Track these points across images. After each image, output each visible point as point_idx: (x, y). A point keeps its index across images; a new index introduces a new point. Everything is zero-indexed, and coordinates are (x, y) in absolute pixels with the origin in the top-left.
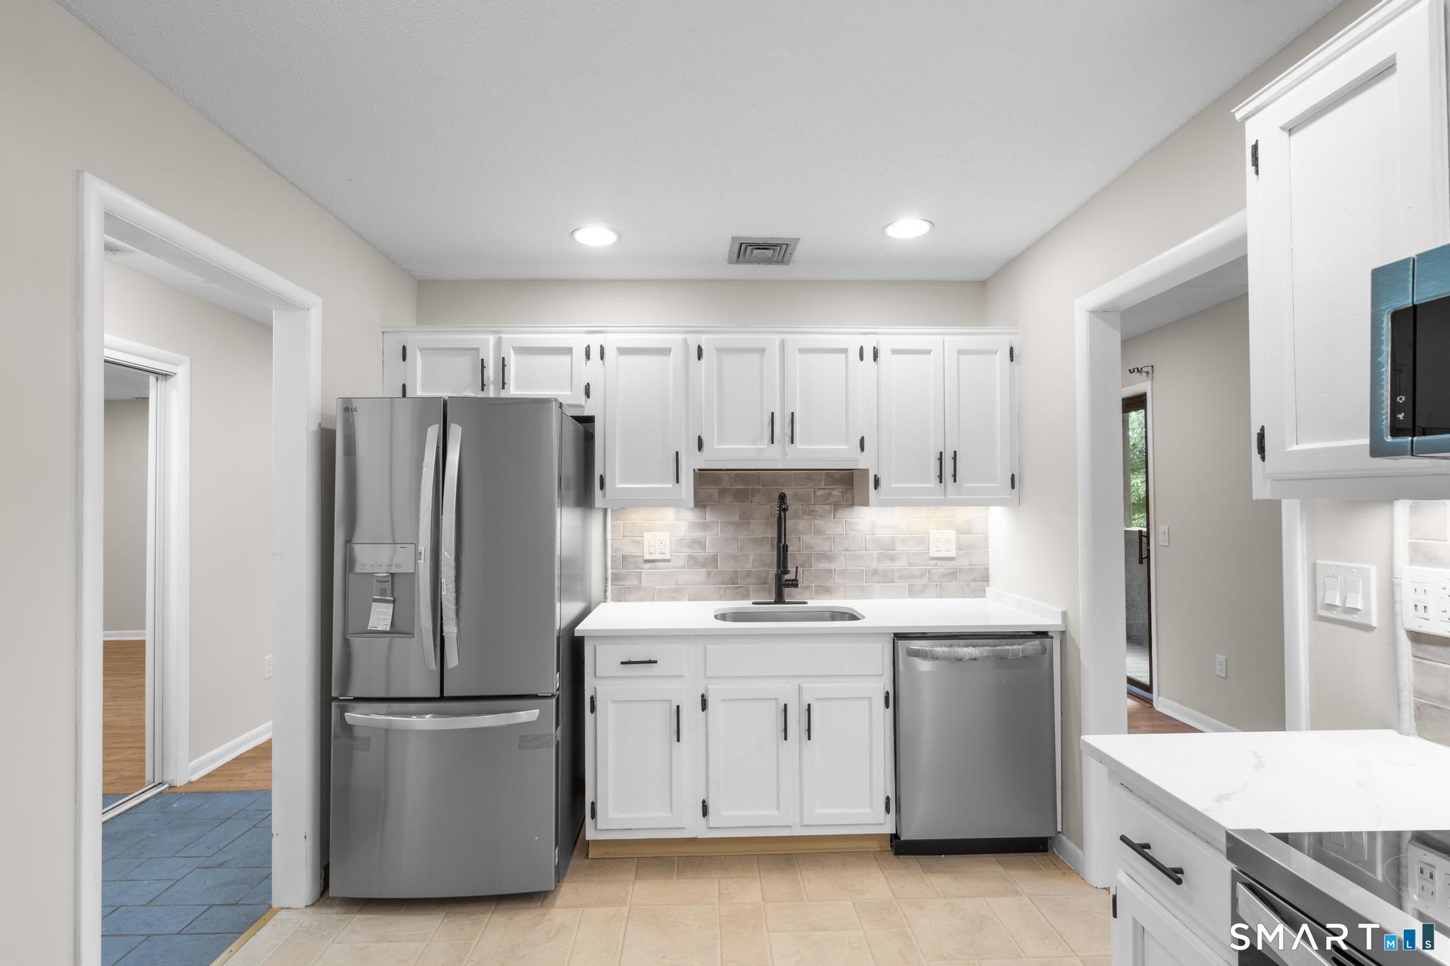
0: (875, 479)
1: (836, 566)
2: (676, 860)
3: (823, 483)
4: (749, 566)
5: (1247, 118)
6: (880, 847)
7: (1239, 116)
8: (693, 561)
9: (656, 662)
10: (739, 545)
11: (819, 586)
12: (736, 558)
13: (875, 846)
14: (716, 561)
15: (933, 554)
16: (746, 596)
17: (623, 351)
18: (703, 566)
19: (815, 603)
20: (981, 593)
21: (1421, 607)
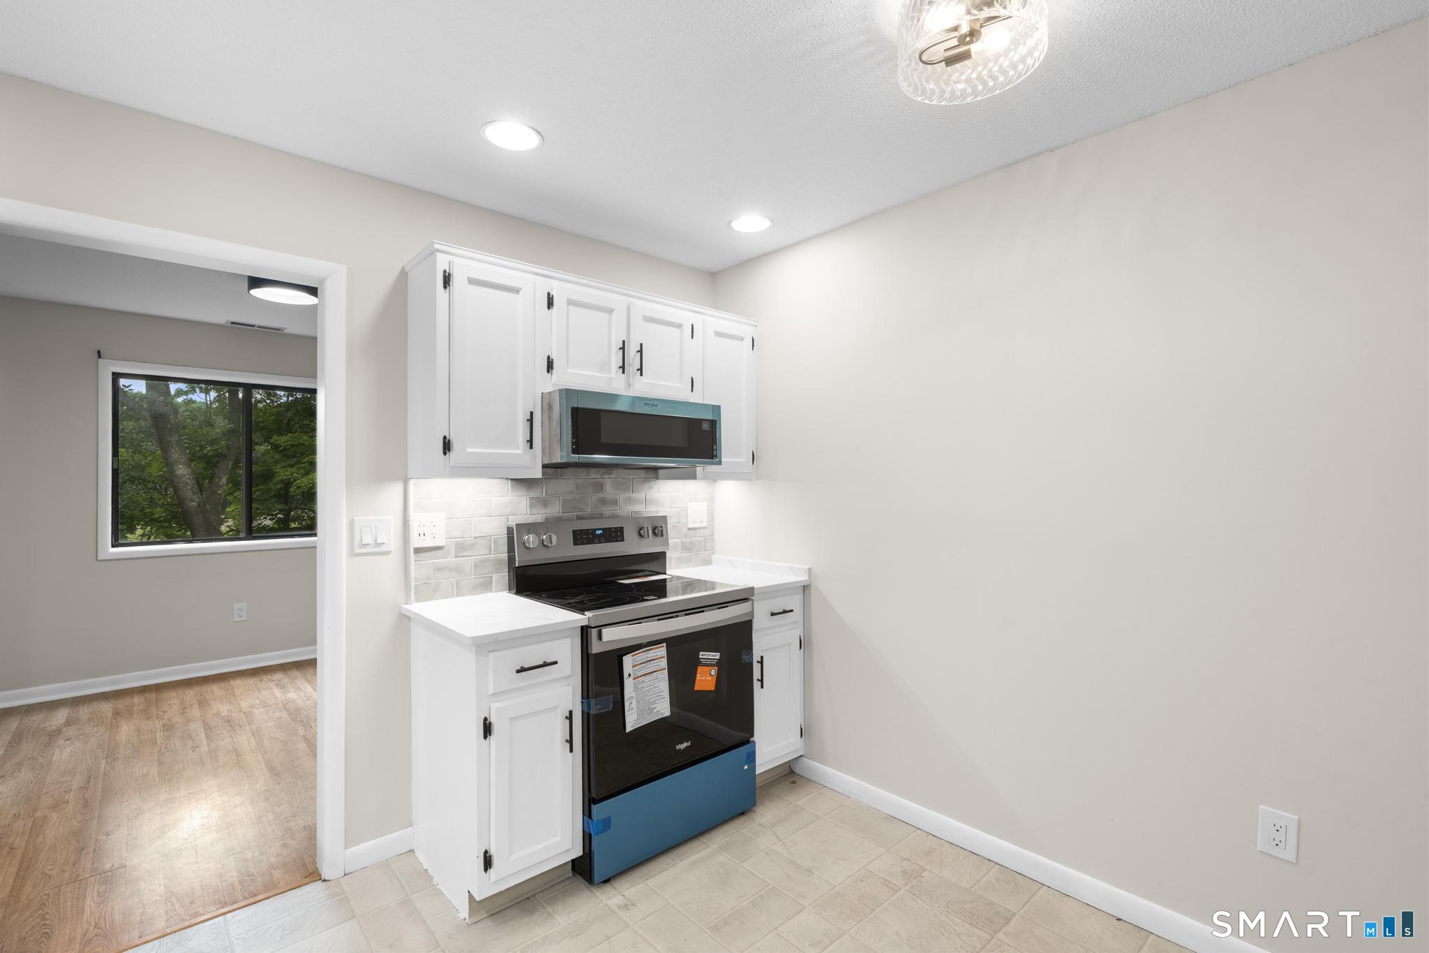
21: (422, 535)
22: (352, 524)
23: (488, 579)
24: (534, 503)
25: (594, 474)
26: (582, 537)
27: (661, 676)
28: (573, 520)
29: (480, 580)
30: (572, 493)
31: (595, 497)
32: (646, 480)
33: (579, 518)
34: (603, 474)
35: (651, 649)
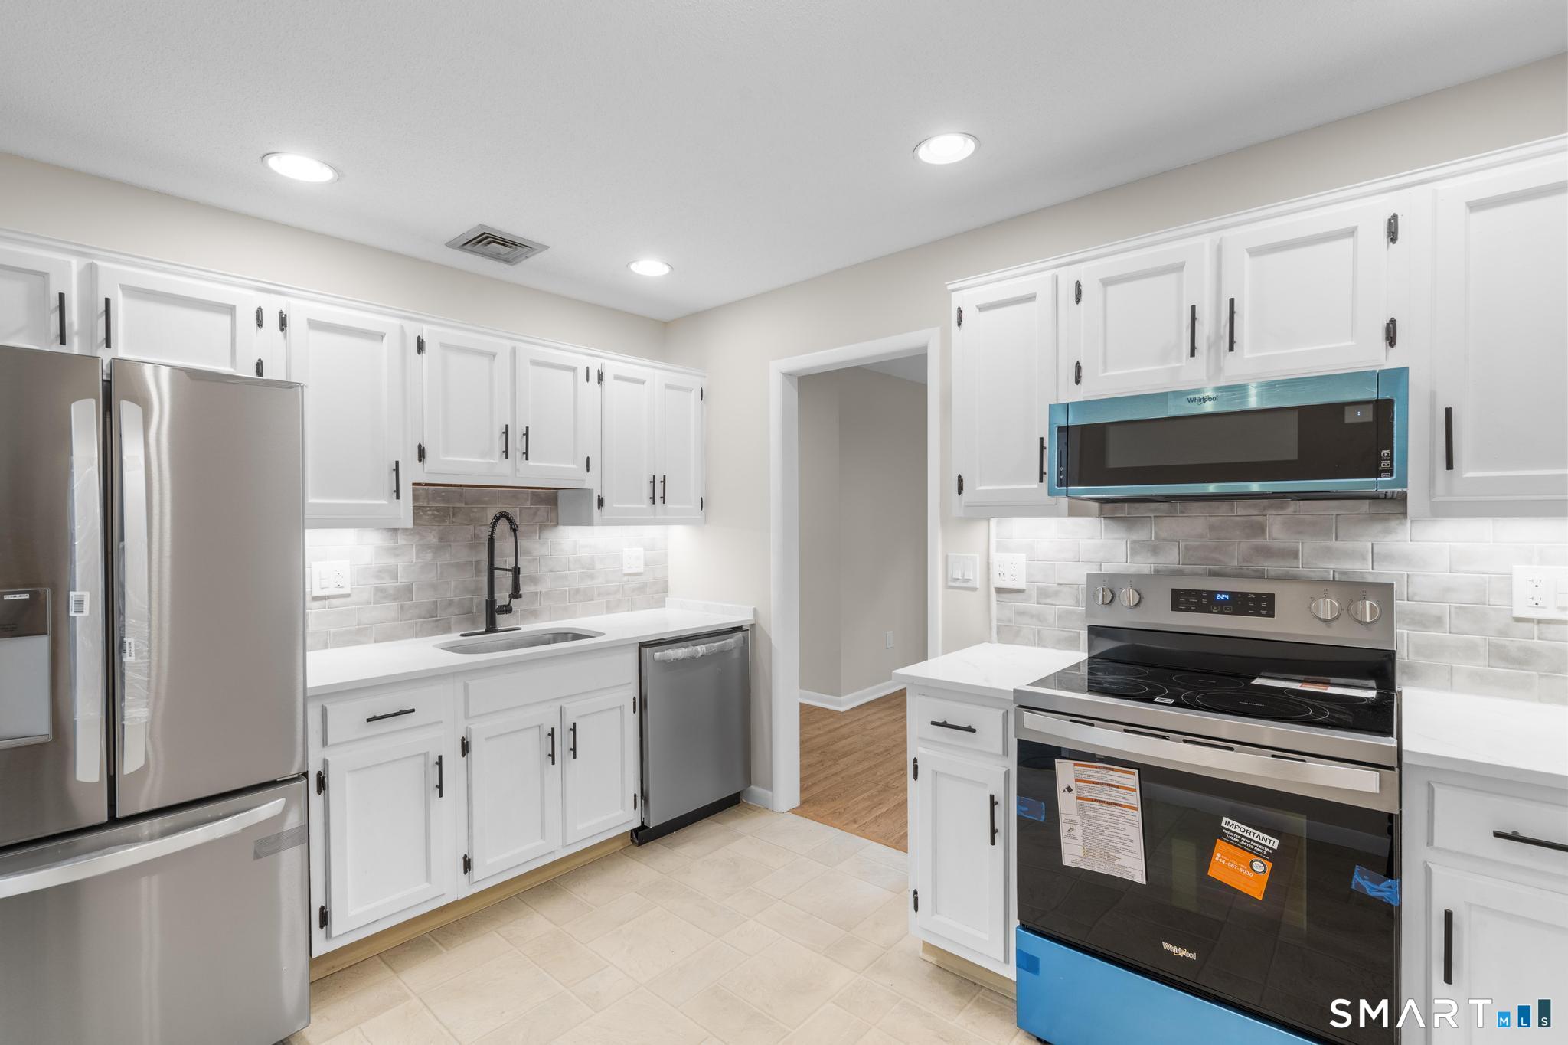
0: (599, 499)
1: (542, 588)
2: (428, 936)
3: (529, 503)
4: (450, 595)
5: (953, 291)
6: (623, 845)
7: (950, 287)
8: (381, 594)
9: (413, 711)
10: (439, 572)
11: (525, 610)
12: (434, 587)
13: (618, 845)
14: (411, 591)
15: (626, 570)
16: (447, 630)
17: (315, 325)
18: (395, 600)
19: (529, 627)
20: (661, 603)
21: (1002, 575)
22: (946, 559)
23: (1076, 634)
24: (1135, 548)
25: (1241, 509)
26: (1182, 600)
27: (1127, 817)
28: (1201, 575)
29: (1066, 634)
30: (1201, 536)
31: (1245, 545)
32: (1374, 517)
33: (1214, 574)
34: (1264, 509)
35: (1112, 769)
